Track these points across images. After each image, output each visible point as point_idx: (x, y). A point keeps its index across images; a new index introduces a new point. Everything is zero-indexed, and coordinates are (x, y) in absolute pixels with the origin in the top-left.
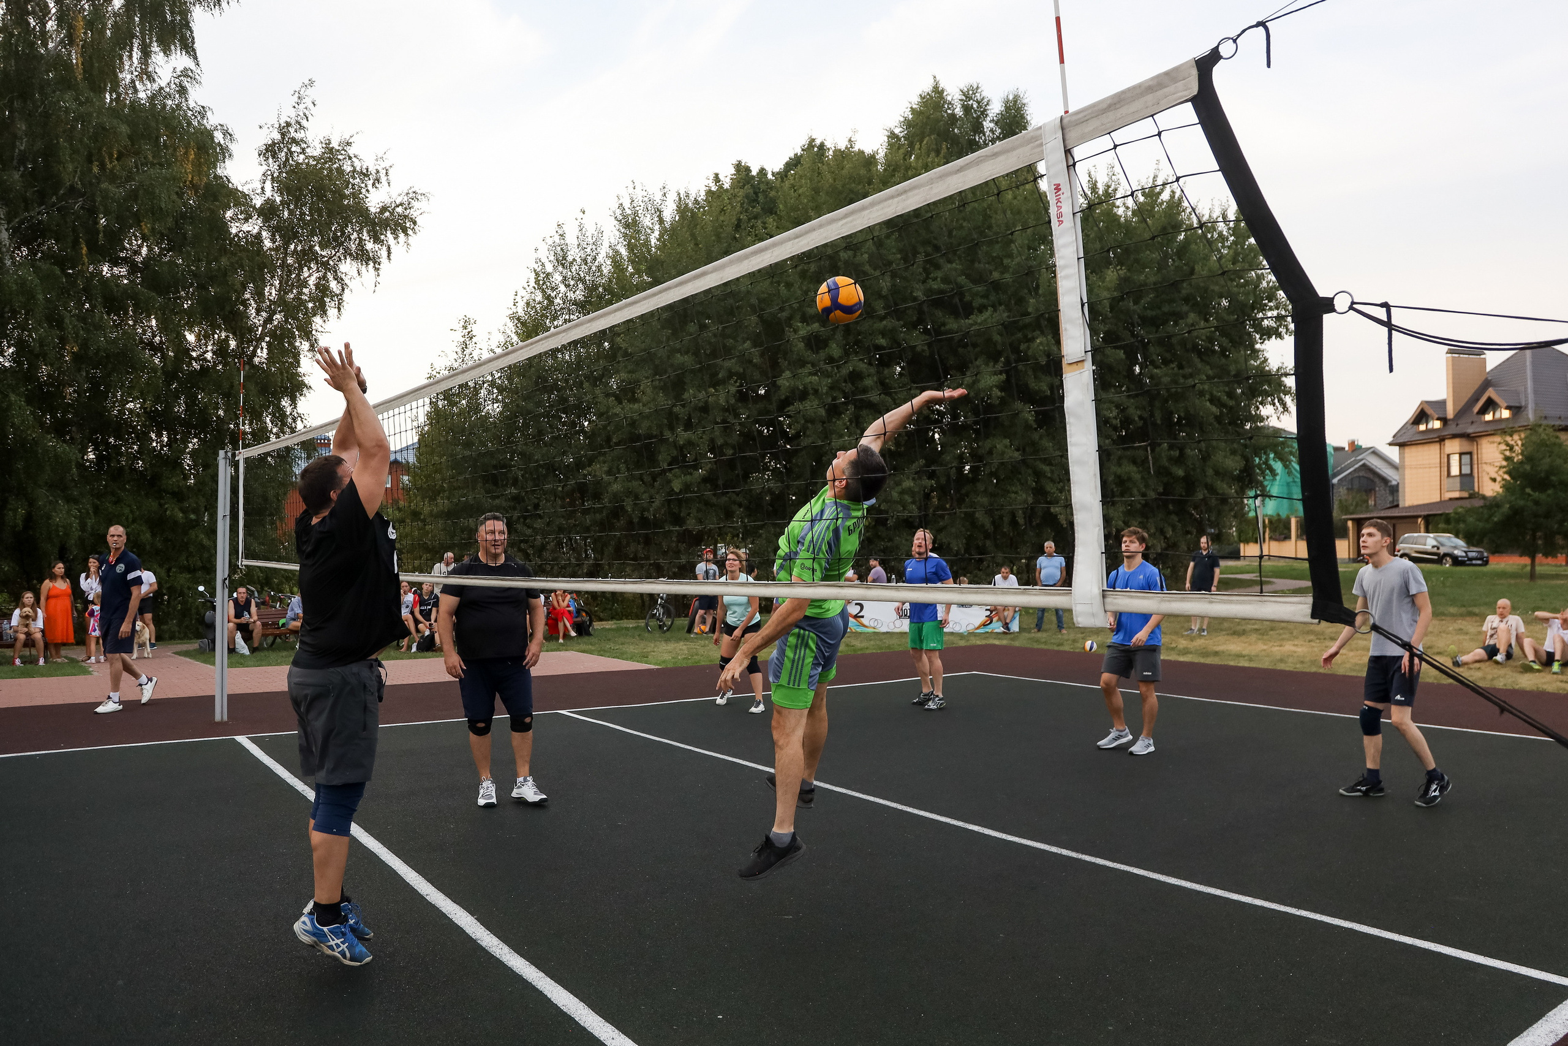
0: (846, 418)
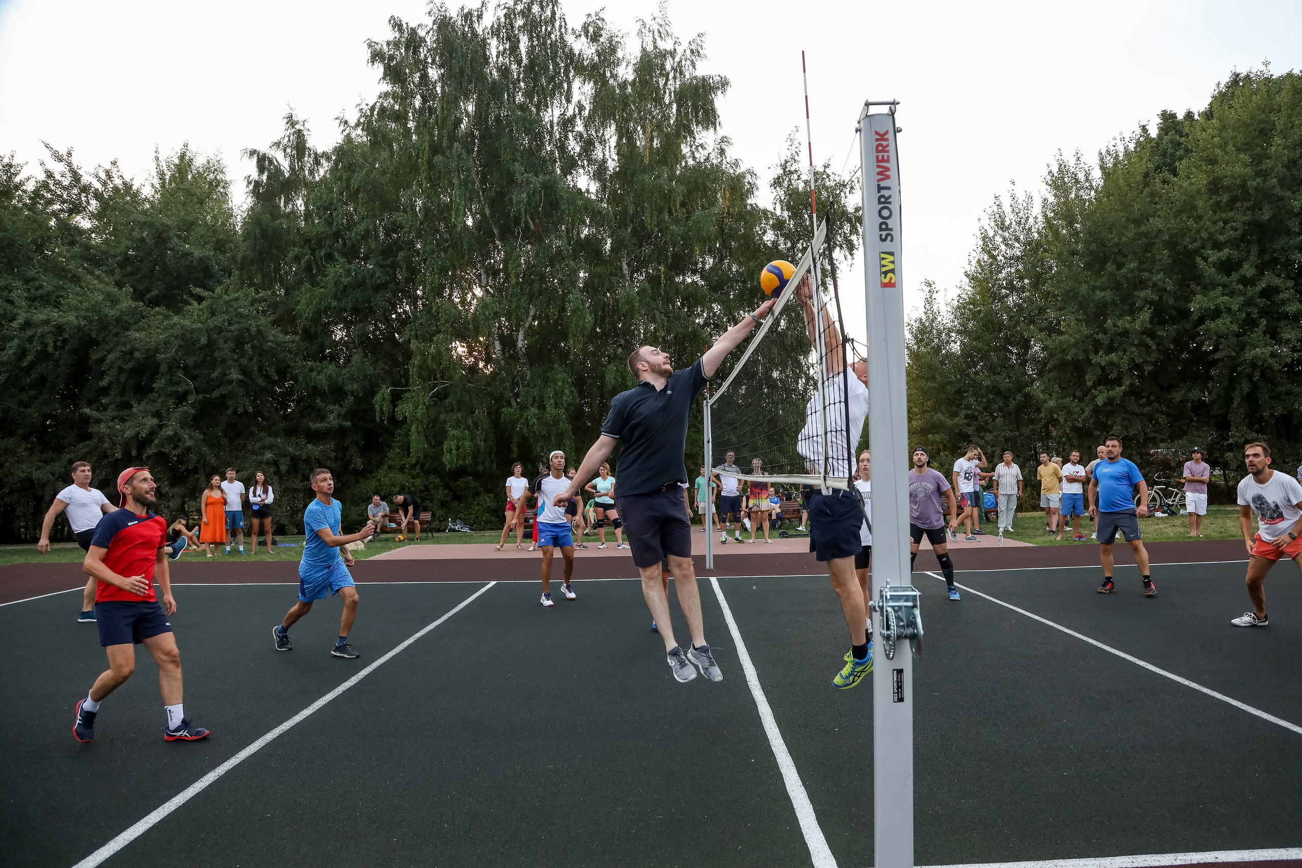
0: (1259, 330)
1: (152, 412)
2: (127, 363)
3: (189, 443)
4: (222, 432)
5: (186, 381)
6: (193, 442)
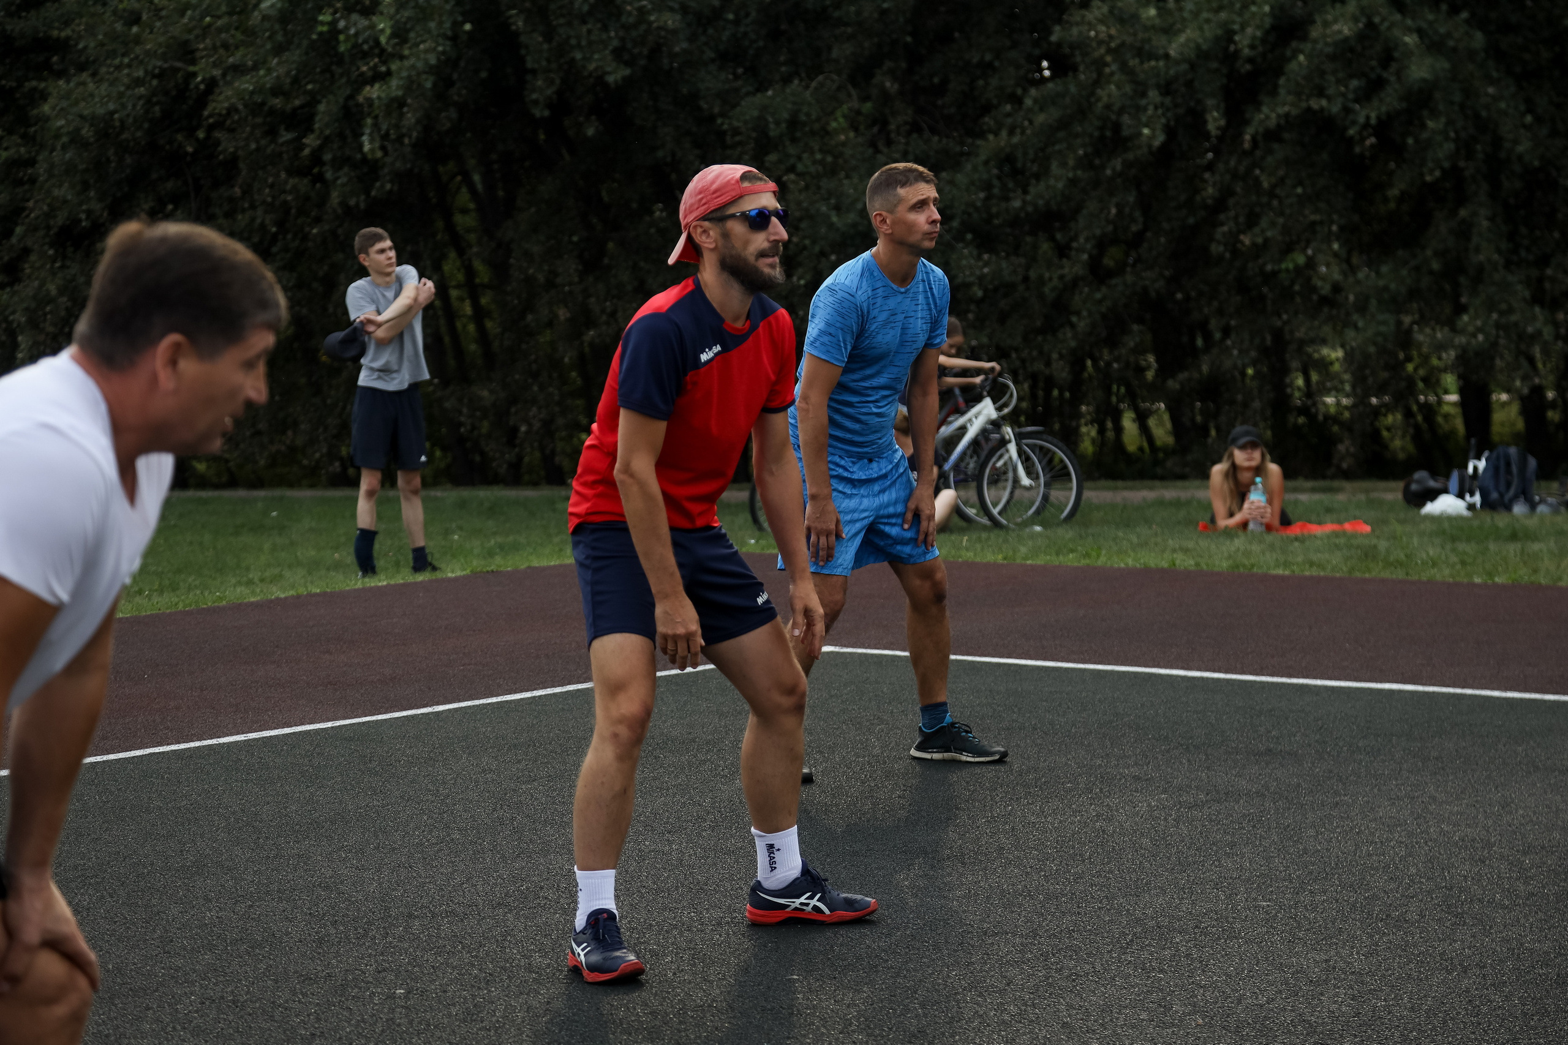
6: (1443, 64)
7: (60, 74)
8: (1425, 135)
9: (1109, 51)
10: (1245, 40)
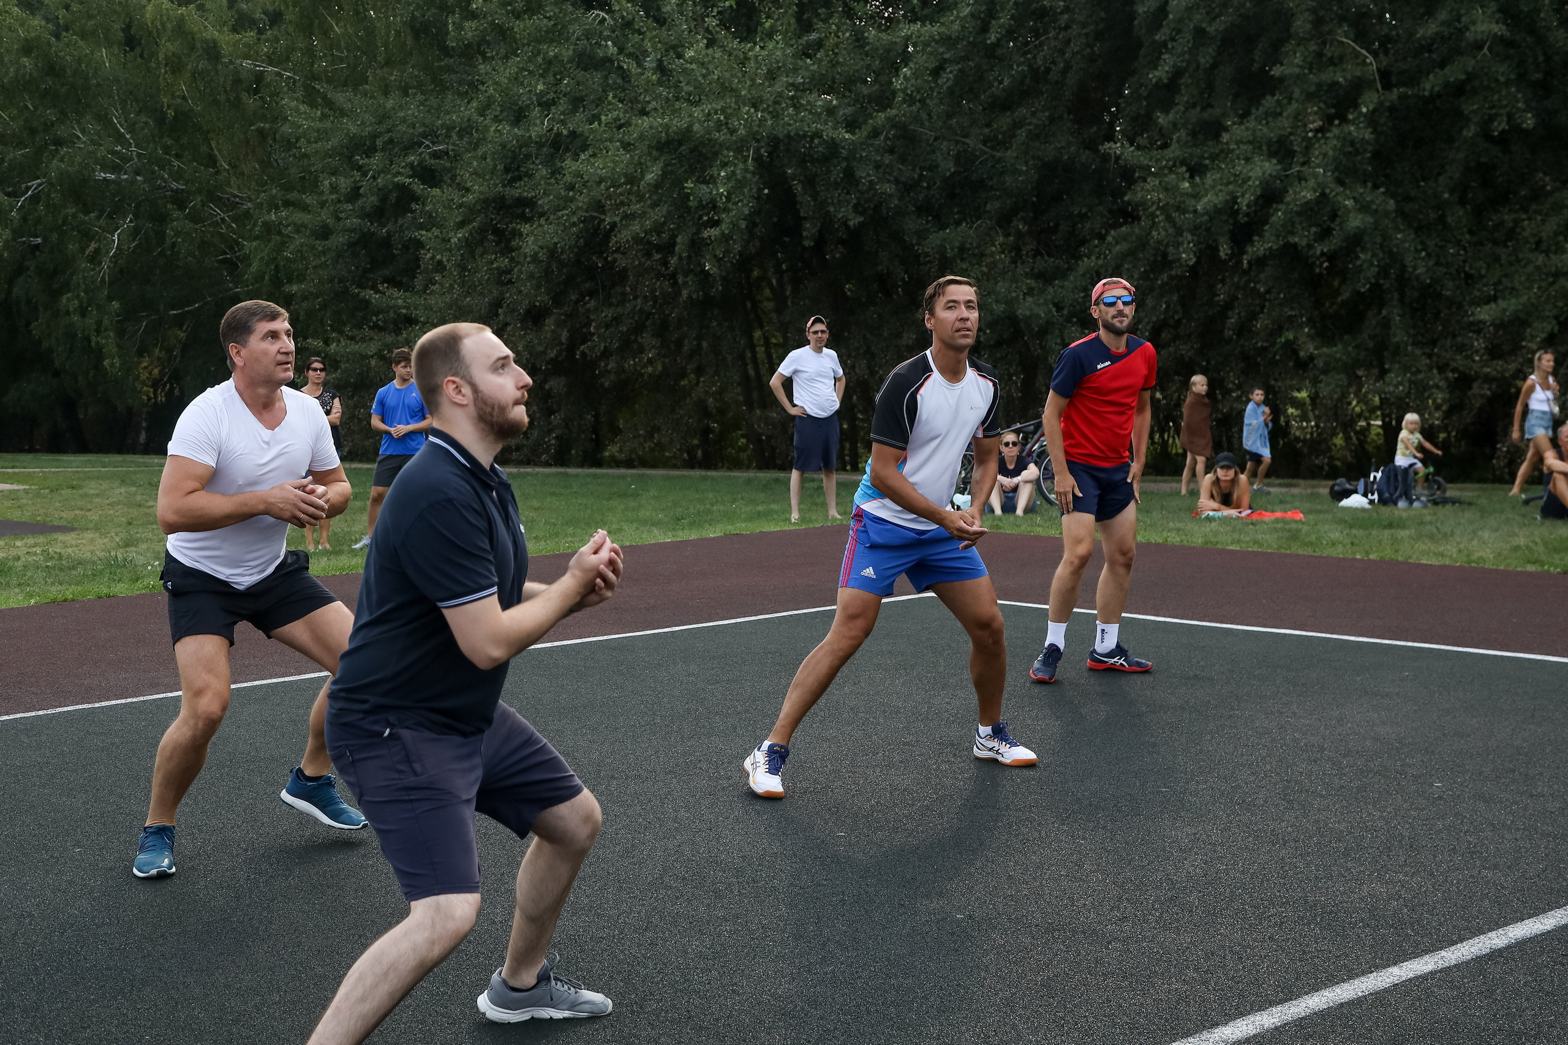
1: (1269, 144)
2: (1214, 19)
3: (1356, 222)
4: (1452, 192)
5: (1357, 55)
6: (1369, 219)
7: (528, 220)
8: (1358, 263)
9: (1159, 208)
10: (1244, 202)
